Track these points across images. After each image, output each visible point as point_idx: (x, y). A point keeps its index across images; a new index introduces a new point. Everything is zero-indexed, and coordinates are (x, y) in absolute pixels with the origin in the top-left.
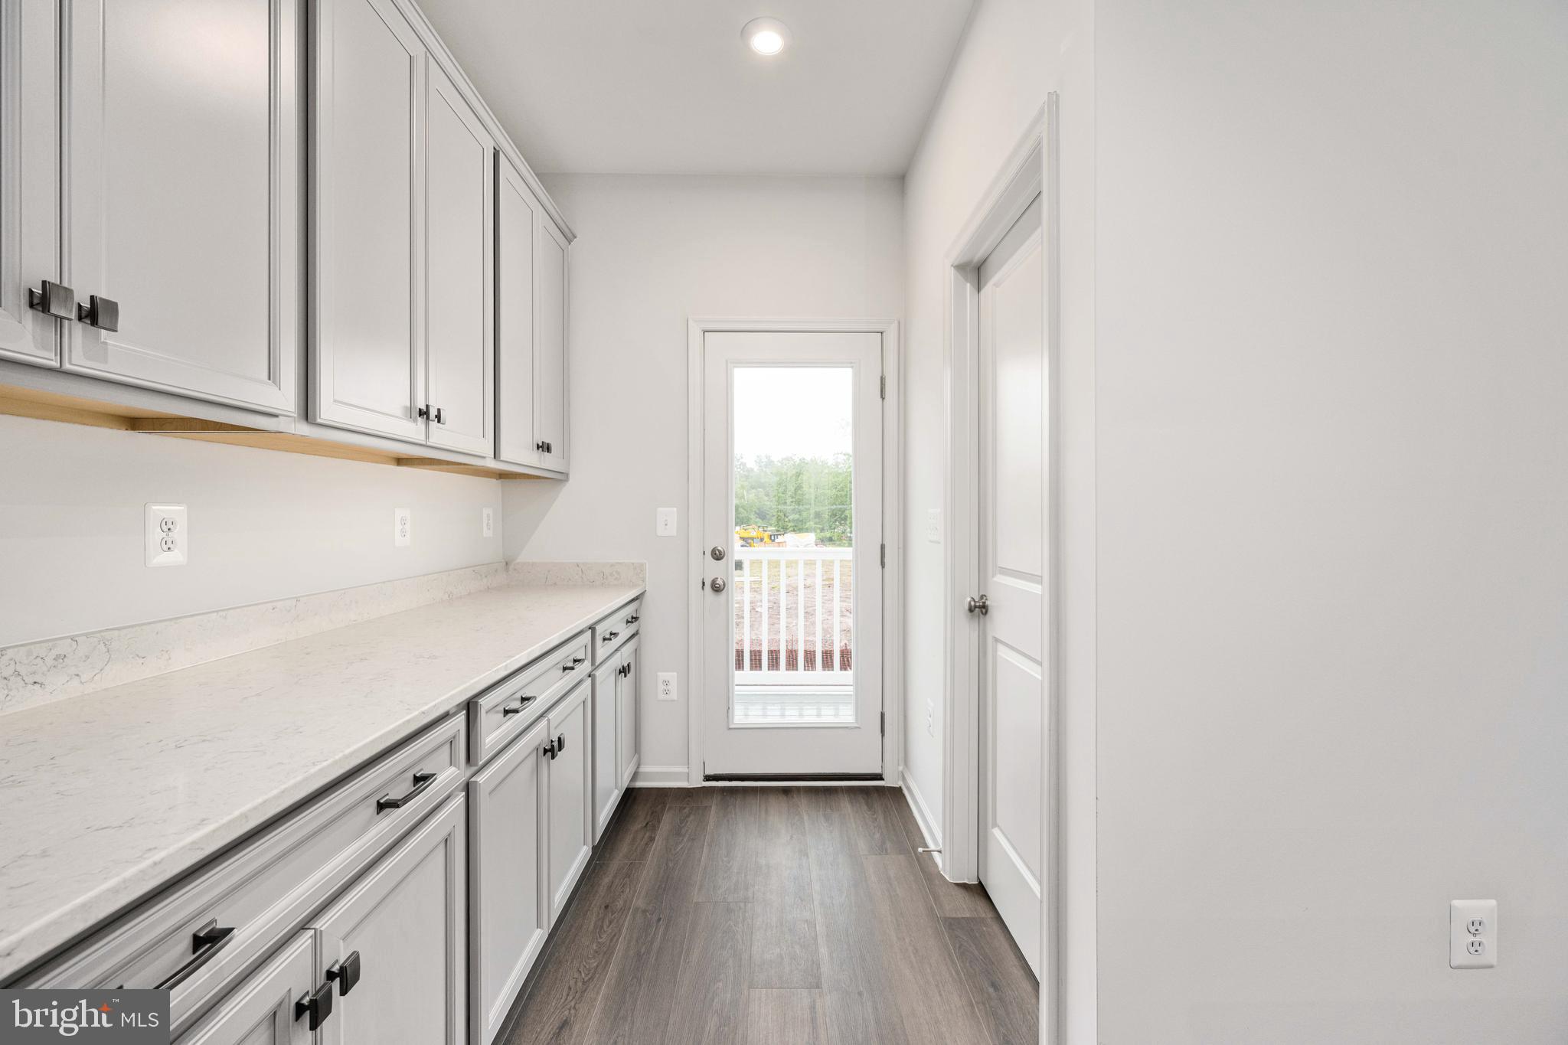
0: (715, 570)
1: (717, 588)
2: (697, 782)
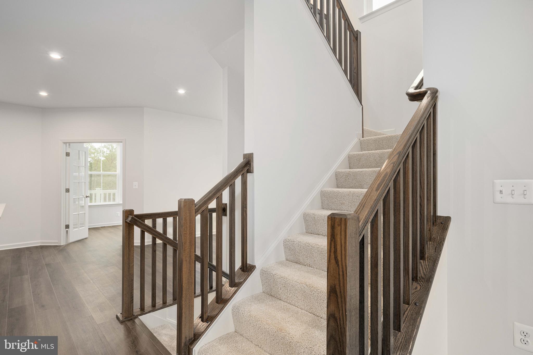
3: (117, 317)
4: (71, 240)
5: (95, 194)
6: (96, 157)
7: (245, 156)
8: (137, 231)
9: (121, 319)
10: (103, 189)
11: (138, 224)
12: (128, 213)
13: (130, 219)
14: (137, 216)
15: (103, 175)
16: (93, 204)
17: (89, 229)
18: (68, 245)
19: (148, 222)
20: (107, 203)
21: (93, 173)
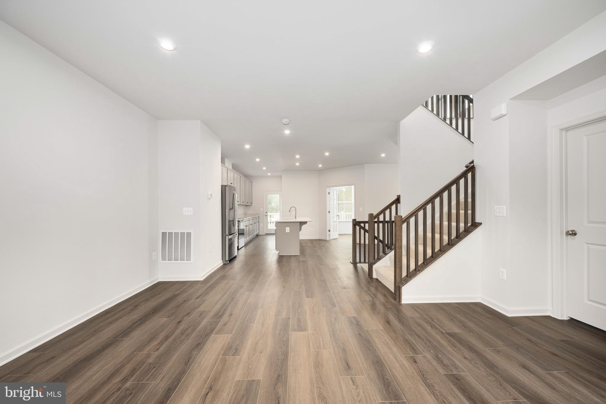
0: (266, 214)
1: (266, 216)
2: (265, 234)
3: (351, 262)
4: (331, 238)
5: (341, 215)
6: (340, 189)
7: (397, 196)
8: (358, 228)
9: (352, 262)
10: (345, 212)
11: (358, 225)
12: (354, 220)
13: (355, 222)
14: (358, 222)
15: (345, 203)
16: (340, 220)
17: (339, 234)
18: (330, 240)
19: (362, 225)
20: (347, 220)
21: (340, 202)
